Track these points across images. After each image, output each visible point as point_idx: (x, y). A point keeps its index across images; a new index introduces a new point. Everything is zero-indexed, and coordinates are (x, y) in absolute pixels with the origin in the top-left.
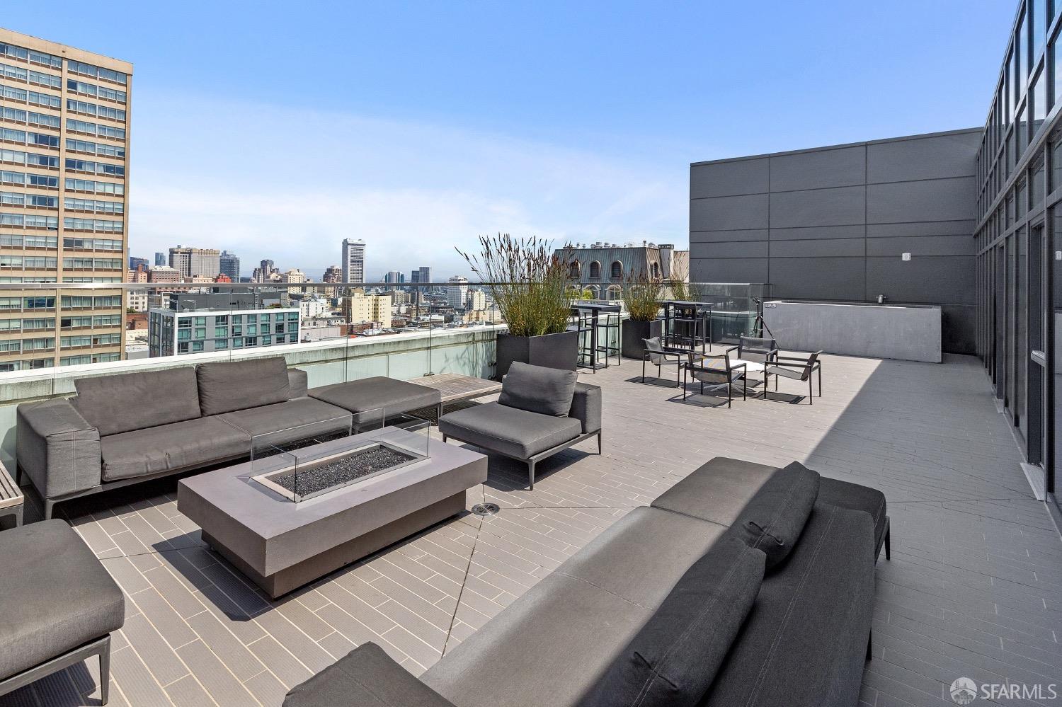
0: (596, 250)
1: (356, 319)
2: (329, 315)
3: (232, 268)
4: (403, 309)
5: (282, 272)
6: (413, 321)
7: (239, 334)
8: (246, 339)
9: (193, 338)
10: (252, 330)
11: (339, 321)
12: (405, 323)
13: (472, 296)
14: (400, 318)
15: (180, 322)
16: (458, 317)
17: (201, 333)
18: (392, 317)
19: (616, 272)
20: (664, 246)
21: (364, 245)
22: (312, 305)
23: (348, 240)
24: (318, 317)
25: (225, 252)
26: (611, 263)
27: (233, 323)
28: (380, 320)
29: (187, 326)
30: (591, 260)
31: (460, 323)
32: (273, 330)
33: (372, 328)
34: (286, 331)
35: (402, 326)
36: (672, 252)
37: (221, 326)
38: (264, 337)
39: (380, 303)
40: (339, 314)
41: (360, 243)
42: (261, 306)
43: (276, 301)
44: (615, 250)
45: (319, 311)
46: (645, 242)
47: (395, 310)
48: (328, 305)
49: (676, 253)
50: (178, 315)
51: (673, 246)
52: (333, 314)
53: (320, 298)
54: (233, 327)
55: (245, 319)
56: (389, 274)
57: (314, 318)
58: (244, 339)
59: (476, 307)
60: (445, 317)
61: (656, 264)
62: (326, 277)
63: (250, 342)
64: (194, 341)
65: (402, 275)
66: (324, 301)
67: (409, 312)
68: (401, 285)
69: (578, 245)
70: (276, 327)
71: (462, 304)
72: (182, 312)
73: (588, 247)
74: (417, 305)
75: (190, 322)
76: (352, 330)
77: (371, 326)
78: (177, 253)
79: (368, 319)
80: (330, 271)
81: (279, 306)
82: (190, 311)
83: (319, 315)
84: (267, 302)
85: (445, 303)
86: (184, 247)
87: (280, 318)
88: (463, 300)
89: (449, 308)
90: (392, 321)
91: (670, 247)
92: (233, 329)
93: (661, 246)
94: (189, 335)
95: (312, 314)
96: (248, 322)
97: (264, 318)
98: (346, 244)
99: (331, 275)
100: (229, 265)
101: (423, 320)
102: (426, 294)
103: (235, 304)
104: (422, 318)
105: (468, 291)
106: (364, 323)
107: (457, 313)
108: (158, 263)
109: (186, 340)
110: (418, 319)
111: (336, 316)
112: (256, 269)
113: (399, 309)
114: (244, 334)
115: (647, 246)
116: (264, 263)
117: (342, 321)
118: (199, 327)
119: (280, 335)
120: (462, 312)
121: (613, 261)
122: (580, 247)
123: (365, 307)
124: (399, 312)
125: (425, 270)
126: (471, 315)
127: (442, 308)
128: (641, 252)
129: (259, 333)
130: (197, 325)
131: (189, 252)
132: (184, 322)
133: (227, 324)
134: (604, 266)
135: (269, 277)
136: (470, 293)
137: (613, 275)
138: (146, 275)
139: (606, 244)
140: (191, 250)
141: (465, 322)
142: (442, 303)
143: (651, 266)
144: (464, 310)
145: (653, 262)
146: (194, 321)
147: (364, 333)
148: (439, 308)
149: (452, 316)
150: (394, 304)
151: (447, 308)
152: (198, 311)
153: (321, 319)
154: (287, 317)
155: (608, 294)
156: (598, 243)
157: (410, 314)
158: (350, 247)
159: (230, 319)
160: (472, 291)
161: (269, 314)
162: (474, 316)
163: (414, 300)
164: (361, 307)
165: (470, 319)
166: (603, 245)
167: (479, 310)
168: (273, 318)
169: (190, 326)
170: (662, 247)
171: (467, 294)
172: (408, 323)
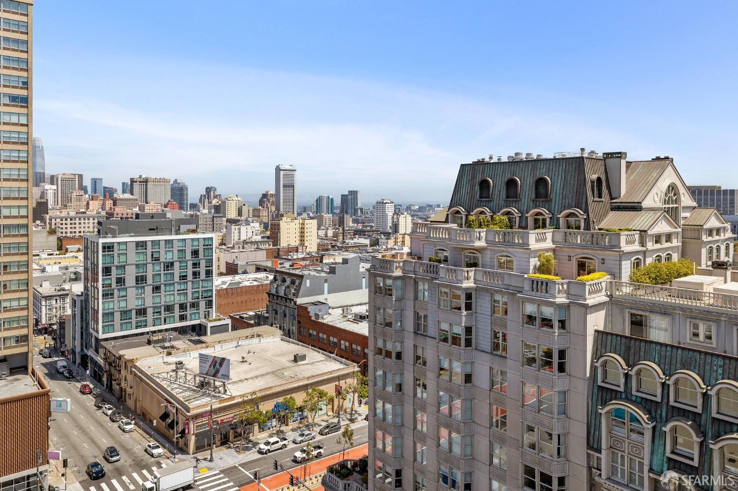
0: (515, 163)
1: (284, 243)
2: (259, 238)
3: (182, 195)
4: (330, 233)
5: (223, 198)
6: (338, 244)
7: (157, 259)
8: (164, 265)
9: (116, 263)
10: (169, 256)
11: (267, 245)
12: (330, 247)
13: (398, 219)
14: (326, 242)
15: (104, 248)
16: (383, 241)
17: (123, 258)
18: (318, 241)
19: (542, 190)
20: (612, 154)
21: (295, 170)
22: (243, 229)
23: (280, 166)
24: (248, 241)
25: (176, 180)
26: (535, 179)
27: (152, 249)
28: (306, 244)
29: (110, 251)
30: (508, 176)
31: (384, 247)
32: (188, 256)
33: (297, 251)
34: (201, 255)
35: (328, 250)
36: (623, 163)
37: (140, 251)
38: (180, 262)
39: (306, 226)
40: (268, 237)
41: (290, 168)
42: (178, 232)
43: (193, 227)
44: (539, 161)
45: (250, 235)
46: (583, 150)
47: (322, 233)
48: (259, 229)
49: (629, 164)
50: (102, 241)
51: (625, 154)
52: (262, 237)
53: (253, 222)
54: (152, 252)
55: (162, 244)
56: (319, 198)
57: (245, 242)
58: (162, 264)
59: (402, 230)
60: (371, 240)
61: (599, 179)
62: (261, 202)
63: (168, 267)
64: (117, 267)
65: (332, 199)
66: (257, 225)
67: (336, 235)
68: (331, 208)
69: (491, 158)
70: (192, 252)
71: (389, 228)
72: (105, 237)
73: (505, 159)
74: (343, 229)
75: (113, 247)
76: (278, 254)
77: (296, 250)
78: (136, 182)
79: (294, 242)
80: (265, 196)
81: (194, 231)
82: (113, 237)
83: (249, 238)
84: (184, 228)
85: (371, 227)
86: (144, 176)
87: (196, 243)
88: (390, 224)
89: (375, 231)
90: (319, 245)
91: (620, 155)
92: (152, 255)
93: (608, 154)
94: (112, 260)
95: (243, 238)
96: (166, 248)
97: (181, 244)
98: (278, 170)
99: (266, 200)
100: (179, 192)
101: (348, 244)
102: (354, 217)
103: (154, 229)
104: (347, 241)
105: (394, 214)
106: (290, 246)
107: (383, 237)
108: (124, 192)
109: (109, 265)
110: (344, 242)
111: (266, 239)
112: (201, 195)
113: (326, 232)
114: (162, 259)
115: (585, 155)
116: (208, 190)
117: (269, 245)
118: (121, 252)
119: (196, 260)
120: (388, 235)
121: (538, 176)
122: (495, 160)
123: (292, 231)
124: (326, 235)
125: (354, 194)
126: (396, 238)
127: (368, 232)
128: (577, 164)
129: (176, 259)
130: (119, 250)
131: (146, 181)
132: (108, 248)
133: (146, 249)
134: (525, 183)
135: (211, 203)
136: (395, 216)
137: (538, 195)
138: (112, 202)
139: (528, 154)
140: (147, 179)
141: (389, 246)
142: (368, 226)
143: (592, 182)
144: (390, 233)
145: (595, 177)
146: (116, 246)
147: (290, 257)
148: (365, 232)
149: (378, 240)
150: (322, 228)
151: (373, 231)
152: (120, 237)
153: (252, 243)
154: (202, 242)
155: (531, 222)
156: (517, 154)
157: (337, 237)
158: (282, 173)
159: (149, 245)
160: (397, 215)
161: (185, 240)
162: (400, 239)
163: (341, 222)
164: (289, 231)
165: (396, 243)
166: (524, 157)
167: (405, 234)
168: (189, 243)
169: (113, 251)
170: (608, 156)
171: (393, 218)
172: (333, 247)
